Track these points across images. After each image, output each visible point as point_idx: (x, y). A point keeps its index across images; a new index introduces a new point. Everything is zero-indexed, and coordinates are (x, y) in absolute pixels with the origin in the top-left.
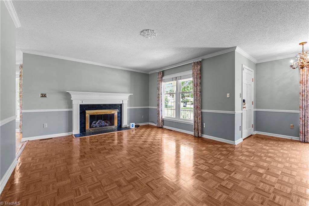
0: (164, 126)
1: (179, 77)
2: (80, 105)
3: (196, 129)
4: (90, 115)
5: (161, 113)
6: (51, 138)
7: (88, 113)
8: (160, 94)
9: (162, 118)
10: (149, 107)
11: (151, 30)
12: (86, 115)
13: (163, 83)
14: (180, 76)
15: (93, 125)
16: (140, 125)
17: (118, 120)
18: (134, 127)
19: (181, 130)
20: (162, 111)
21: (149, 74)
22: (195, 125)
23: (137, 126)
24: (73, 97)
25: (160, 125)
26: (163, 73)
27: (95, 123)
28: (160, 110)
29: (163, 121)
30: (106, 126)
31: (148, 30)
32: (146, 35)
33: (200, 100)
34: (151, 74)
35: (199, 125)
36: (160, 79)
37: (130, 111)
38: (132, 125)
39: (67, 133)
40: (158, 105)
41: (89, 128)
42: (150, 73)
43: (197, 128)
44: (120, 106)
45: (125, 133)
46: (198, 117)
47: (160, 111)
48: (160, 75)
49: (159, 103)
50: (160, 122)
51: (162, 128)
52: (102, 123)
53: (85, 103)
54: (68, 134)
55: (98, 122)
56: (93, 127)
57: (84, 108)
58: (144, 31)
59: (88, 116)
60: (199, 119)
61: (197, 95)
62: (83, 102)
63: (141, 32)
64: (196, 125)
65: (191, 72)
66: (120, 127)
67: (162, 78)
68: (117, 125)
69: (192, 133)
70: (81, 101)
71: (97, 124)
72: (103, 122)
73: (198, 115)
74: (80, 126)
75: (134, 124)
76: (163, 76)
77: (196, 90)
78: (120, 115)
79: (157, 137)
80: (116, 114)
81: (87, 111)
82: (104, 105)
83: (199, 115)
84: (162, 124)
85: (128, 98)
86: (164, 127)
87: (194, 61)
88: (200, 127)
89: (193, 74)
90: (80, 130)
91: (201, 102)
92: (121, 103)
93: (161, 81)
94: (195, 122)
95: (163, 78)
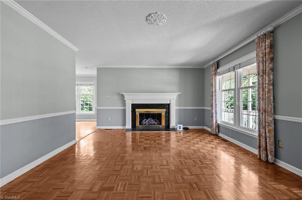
0: (219, 133)
1: (237, 65)
2: (132, 104)
3: (262, 149)
4: (139, 114)
5: (215, 116)
6: (111, 129)
7: (138, 111)
8: (214, 92)
9: (216, 122)
10: (205, 108)
11: (153, 14)
12: (136, 113)
13: (218, 78)
14: (238, 63)
15: (143, 123)
16: (189, 128)
17: (166, 120)
18: (182, 129)
19: (241, 143)
20: (216, 113)
21: (204, 69)
22: (260, 140)
23: (186, 129)
24: (126, 98)
25: (214, 132)
26: (218, 65)
27: (145, 121)
28: (214, 112)
29: (218, 126)
30: (155, 124)
31: (151, 15)
32: (153, 22)
33: (272, 98)
34: (207, 67)
35: (268, 141)
36: (214, 72)
37: (179, 111)
38: (179, 126)
39: (122, 127)
40: (212, 106)
41: (139, 124)
42: (205, 67)
43: (264, 146)
44: (168, 106)
45: (173, 134)
46: (267, 129)
47: (214, 114)
48: (214, 68)
49: (213, 103)
50: (214, 127)
51: (216, 136)
52: (151, 122)
53: (135, 102)
54: (124, 127)
55: (149, 120)
56: (143, 125)
57: (135, 107)
58: (148, 18)
59: (137, 114)
60: (269, 131)
61: (263, 91)
62: (134, 102)
63: (147, 21)
64: (263, 140)
65: (254, 55)
66: (168, 127)
67: (216, 70)
68: (164, 125)
69: (256, 152)
70: (132, 101)
71: (146, 122)
72: (153, 120)
73: (267, 124)
74: (132, 122)
75: (182, 126)
76: (218, 67)
77: (261, 82)
78: (168, 115)
79: (207, 147)
80: (163, 114)
81: (137, 110)
82: (152, 104)
83: (269, 125)
84: (217, 131)
85: (176, 98)
86: (220, 135)
87: (259, 35)
88: (270, 145)
89: (257, 56)
90: (132, 125)
91: (274, 102)
92: (168, 103)
93: (215, 74)
94: (260, 135)
95: (218, 70)
